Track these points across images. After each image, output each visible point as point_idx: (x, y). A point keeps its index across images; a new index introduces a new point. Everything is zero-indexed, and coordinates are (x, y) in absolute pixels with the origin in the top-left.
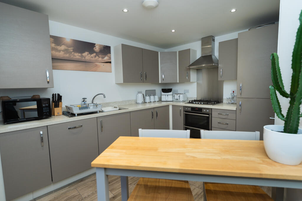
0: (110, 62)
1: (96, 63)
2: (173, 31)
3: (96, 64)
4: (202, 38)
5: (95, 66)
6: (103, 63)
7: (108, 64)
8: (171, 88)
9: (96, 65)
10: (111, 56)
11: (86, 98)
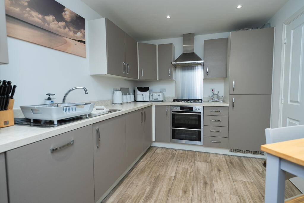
0: (84, 42)
1: (66, 38)
2: (168, 17)
3: (65, 40)
4: (184, 34)
5: (65, 44)
6: (74, 40)
7: (82, 44)
8: (148, 87)
9: (66, 42)
10: (85, 33)
11: (54, 95)
